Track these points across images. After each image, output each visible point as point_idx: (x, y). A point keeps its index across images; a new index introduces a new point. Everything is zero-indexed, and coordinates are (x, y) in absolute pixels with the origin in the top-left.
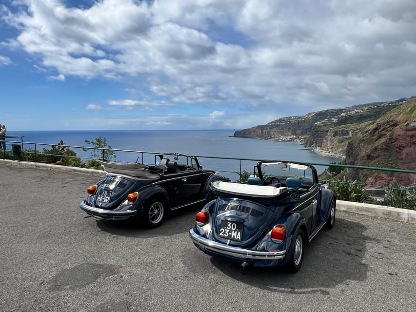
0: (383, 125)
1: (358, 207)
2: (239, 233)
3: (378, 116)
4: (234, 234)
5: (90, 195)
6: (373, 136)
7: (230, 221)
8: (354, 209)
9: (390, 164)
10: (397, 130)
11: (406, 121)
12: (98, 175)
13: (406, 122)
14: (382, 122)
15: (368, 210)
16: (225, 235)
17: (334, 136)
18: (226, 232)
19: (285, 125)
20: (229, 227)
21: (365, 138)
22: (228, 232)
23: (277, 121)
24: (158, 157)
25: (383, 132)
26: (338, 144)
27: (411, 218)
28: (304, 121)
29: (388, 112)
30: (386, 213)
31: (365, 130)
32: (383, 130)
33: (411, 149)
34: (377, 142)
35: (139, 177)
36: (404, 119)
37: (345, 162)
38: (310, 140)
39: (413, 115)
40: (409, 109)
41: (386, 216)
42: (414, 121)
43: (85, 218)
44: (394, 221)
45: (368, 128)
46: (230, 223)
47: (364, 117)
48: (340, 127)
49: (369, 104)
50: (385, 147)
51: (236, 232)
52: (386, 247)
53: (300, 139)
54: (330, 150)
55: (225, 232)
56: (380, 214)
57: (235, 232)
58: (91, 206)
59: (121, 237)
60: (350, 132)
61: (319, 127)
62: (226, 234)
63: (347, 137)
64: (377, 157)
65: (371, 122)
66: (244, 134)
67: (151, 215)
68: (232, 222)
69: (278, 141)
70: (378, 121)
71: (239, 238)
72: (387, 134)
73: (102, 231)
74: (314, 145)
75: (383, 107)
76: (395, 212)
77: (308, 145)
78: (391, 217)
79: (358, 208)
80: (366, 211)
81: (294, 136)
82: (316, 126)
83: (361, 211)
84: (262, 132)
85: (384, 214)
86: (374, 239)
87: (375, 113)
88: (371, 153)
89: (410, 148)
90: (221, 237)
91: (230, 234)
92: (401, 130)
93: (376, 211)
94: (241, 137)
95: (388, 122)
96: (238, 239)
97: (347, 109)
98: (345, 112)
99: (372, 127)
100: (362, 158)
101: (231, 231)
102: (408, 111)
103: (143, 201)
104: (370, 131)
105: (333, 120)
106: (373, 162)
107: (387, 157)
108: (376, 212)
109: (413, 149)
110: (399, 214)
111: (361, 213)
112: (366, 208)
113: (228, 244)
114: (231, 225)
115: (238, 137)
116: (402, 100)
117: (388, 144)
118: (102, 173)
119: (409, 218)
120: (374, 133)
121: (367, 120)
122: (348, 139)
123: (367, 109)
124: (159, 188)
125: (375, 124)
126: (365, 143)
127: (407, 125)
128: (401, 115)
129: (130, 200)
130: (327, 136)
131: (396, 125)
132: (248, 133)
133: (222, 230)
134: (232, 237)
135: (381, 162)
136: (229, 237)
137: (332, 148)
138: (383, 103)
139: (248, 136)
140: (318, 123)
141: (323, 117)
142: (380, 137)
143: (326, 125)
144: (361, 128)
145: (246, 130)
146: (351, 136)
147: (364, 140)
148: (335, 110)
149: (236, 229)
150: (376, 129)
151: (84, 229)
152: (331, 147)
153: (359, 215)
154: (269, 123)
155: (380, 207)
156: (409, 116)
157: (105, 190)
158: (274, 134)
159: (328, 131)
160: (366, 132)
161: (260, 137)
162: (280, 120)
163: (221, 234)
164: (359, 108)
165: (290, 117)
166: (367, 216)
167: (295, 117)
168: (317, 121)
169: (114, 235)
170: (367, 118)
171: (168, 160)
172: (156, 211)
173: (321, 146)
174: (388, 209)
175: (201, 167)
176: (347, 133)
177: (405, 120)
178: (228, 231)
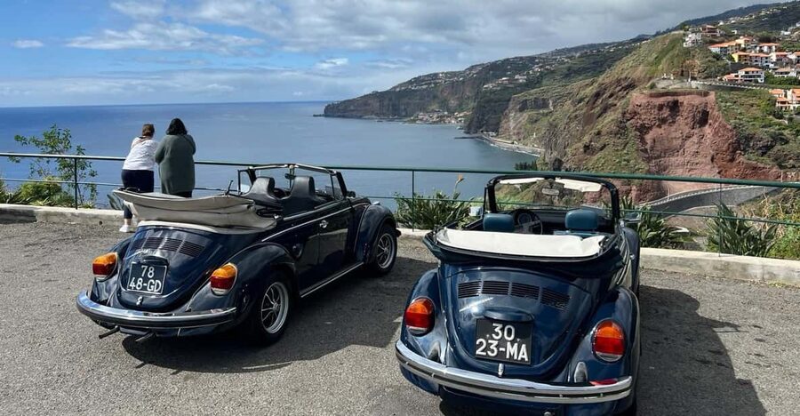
0: (611, 86)
1: (665, 258)
2: (524, 346)
3: (599, 69)
4: (512, 350)
5: (100, 277)
6: (593, 108)
7: (498, 321)
8: (656, 264)
9: (625, 160)
10: (637, 97)
11: (650, 78)
12: (63, 220)
13: (649, 81)
14: (607, 81)
15: (684, 262)
16: (489, 353)
17: (522, 110)
18: (492, 347)
19: (424, 90)
20: (497, 334)
21: (577, 113)
22: (497, 346)
23: (410, 82)
24: (245, 176)
25: (611, 101)
26: (529, 126)
27: (768, 273)
28: (463, 82)
29: (617, 63)
30: (719, 266)
31: (578, 97)
32: (611, 96)
33: (661, 131)
34: (600, 119)
35: (230, 227)
36: (646, 75)
37: (544, 160)
38: (476, 119)
39: (660, 67)
40: (654, 55)
41: (720, 274)
42: (664, 79)
43: (101, 337)
44: (737, 282)
45: (582, 93)
46: (500, 326)
47: (575, 72)
48: (532, 91)
49: (583, 47)
50: (614, 128)
51: (516, 345)
52: (761, 340)
53: (456, 118)
54: (514, 138)
55: (488, 346)
56: (708, 269)
57: (512, 346)
58: (109, 305)
59: (204, 376)
60: (551, 102)
61: (492, 92)
62: (493, 351)
63: (546, 111)
64: (601, 149)
65: (588, 81)
66: (345, 110)
67: (265, 313)
68: (504, 323)
69: (414, 121)
70: (600, 80)
71: (525, 357)
72: (618, 104)
73: (147, 365)
74: (484, 128)
75: (608, 52)
76: (737, 263)
77: (473, 130)
78: (730, 273)
79: (664, 260)
80: (681, 265)
81: (446, 113)
82: (486, 92)
83: (671, 265)
84: (382, 106)
85: (715, 268)
86: (728, 324)
87: (594, 63)
88: (591, 142)
89: (658, 129)
90: (480, 358)
91: (503, 349)
92: (643, 96)
93: (700, 263)
94: (339, 116)
95: (618, 81)
96: (523, 359)
97: (544, 56)
98: (540, 62)
99: (590, 91)
100: (575, 152)
101: (502, 342)
102: (651, 59)
103: (244, 284)
104: (587, 100)
105: (517, 79)
106: (595, 158)
107: (619, 148)
108: (700, 267)
109: (663, 132)
110: (744, 267)
111: (670, 269)
112: (681, 259)
113: (500, 373)
114: (502, 330)
115: (333, 116)
116: (640, 39)
117: (621, 122)
118: (73, 214)
119: (763, 274)
120: (594, 103)
121: (581, 78)
122: (547, 115)
123: (579, 57)
124: (274, 248)
125: (596, 85)
126: (579, 123)
127: (653, 86)
128: (641, 68)
129: (217, 283)
130: (507, 111)
131: (631, 86)
132: (352, 108)
133: (481, 343)
134: (508, 357)
135: (609, 157)
136: (501, 357)
137: (518, 133)
138: (606, 44)
139: (354, 113)
140: (489, 86)
141: (498, 73)
142: (605, 110)
143: (505, 88)
144: (569, 93)
145: (349, 101)
146: (552, 108)
147: (576, 117)
148: (521, 58)
149: (516, 337)
150: (598, 95)
151: (98, 365)
152: (516, 131)
153: (668, 273)
154: (395, 88)
155: (707, 256)
156: (654, 68)
157: (149, 264)
158: (405, 109)
159: (509, 100)
160: (580, 101)
161: (377, 114)
162: (418, 81)
163: (478, 352)
164: (565, 53)
165: (436, 75)
166: (684, 274)
167: (446, 73)
168: (487, 81)
169: (184, 373)
170: (580, 75)
171: (272, 182)
172: (275, 304)
173: (497, 131)
174: (724, 259)
175: (353, 194)
176: (545, 105)
177: (648, 76)
178: (496, 343)
